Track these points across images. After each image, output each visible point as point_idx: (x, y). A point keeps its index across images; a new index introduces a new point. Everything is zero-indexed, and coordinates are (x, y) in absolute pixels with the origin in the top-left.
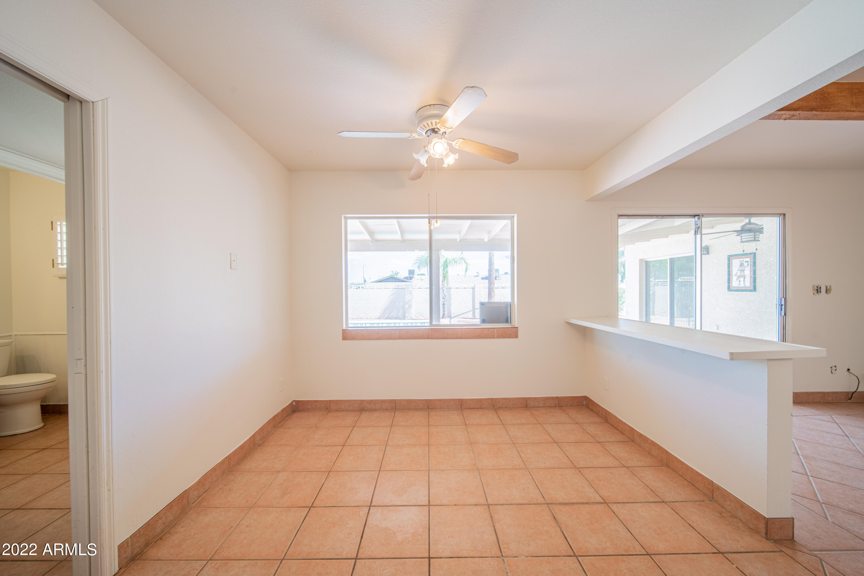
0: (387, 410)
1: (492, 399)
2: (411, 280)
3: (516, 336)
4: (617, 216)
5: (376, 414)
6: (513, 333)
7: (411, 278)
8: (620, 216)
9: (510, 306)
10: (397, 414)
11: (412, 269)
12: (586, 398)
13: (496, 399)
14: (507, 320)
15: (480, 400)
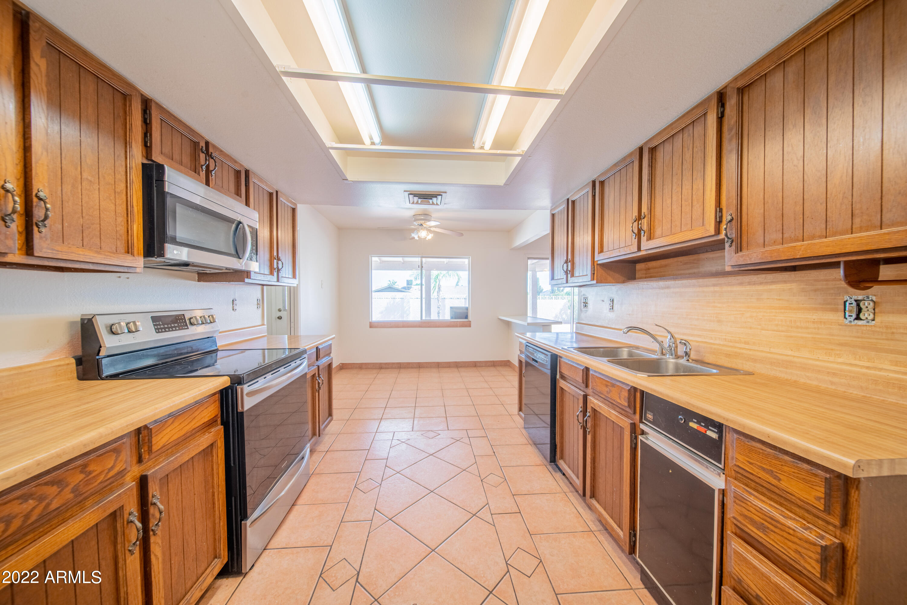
0: (395, 368)
1: (456, 362)
2: (409, 290)
3: (470, 326)
4: (527, 258)
5: (389, 370)
6: (469, 325)
7: (409, 288)
8: (529, 258)
9: (467, 309)
10: (401, 369)
11: (409, 279)
12: (509, 361)
13: (458, 362)
14: (466, 317)
15: (449, 363)
